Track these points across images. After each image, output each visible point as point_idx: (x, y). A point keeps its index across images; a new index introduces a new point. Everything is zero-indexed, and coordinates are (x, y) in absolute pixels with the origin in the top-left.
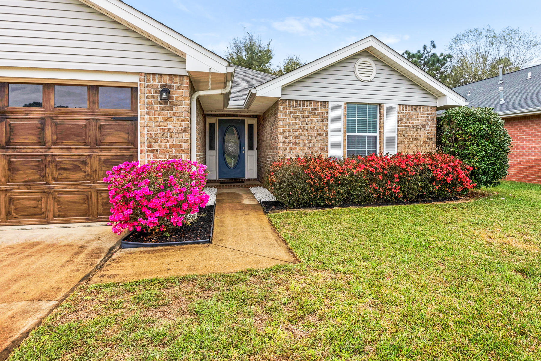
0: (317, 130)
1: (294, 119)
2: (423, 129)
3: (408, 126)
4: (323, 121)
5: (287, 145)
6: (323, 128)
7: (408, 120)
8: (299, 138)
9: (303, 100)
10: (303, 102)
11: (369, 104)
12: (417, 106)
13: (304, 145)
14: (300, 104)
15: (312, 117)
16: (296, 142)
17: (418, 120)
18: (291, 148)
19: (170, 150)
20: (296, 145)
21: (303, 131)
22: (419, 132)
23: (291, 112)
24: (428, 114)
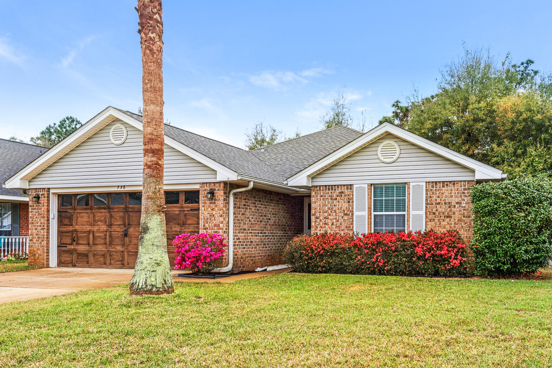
0: (344, 211)
1: (324, 202)
2: (457, 206)
3: (439, 204)
4: (349, 202)
5: (318, 224)
6: (349, 209)
7: (438, 197)
8: (328, 218)
9: (331, 185)
11: (396, 184)
12: (450, 182)
13: (333, 224)
15: (339, 199)
16: (325, 221)
17: (452, 197)
18: (321, 227)
19: (214, 228)
20: (325, 224)
21: (331, 212)
22: (453, 209)
23: (321, 196)
24: (465, 189)
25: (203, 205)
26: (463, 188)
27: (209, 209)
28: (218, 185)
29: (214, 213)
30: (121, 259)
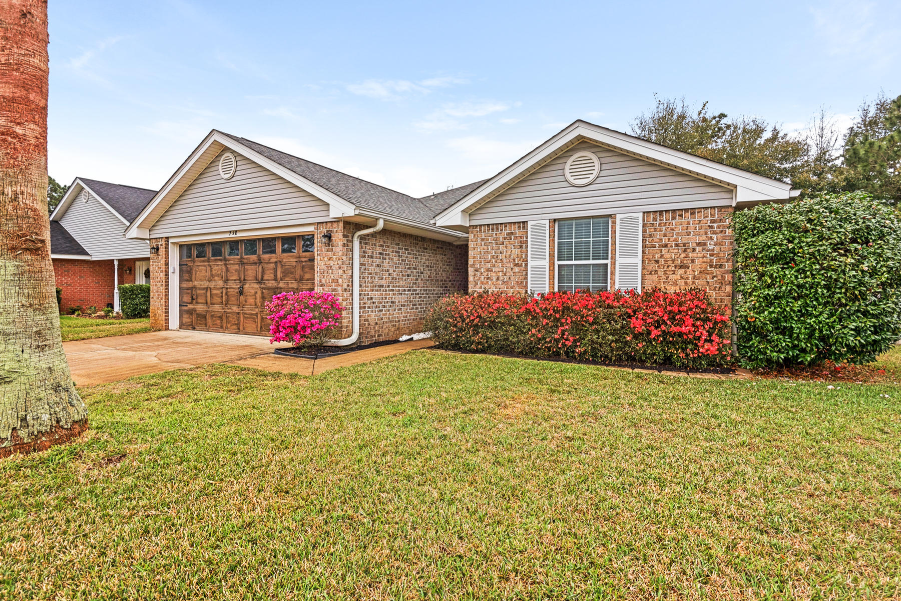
0: (514, 260)
1: (486, 248)
2: (698, 248)
3: (666, 246)
4: (521, 247)
5: (478, 278)
6: (522, 257)
7: (665, 235)
8: (492, 271)
9: (496, 224)
11: (593, 217)
12: (686, 210)
13: (498, 279)
14: (493, 229)
15: (508, 243)
16: (487, 275)
17: (689, 234)
18: (482, 283)
20: (488, 278)
21: (496, 262)
22: (691, 255)
23: (482, 240)
25: (319, 253)
26: (709, 218)
27: (326, 259)
28: (335, 225)
29: (331, 264)
30: (237, 322)
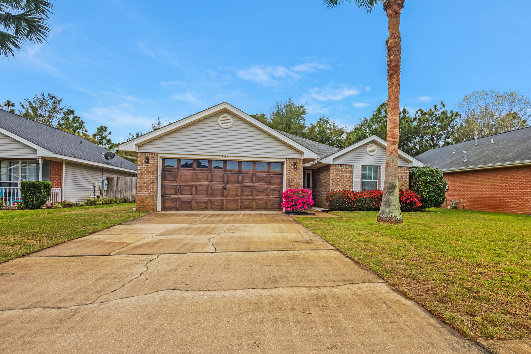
0: (348, 178)
1: (337, 173)
2: (401, 178)
4: (351, 174)
5: (334, 185)
6: (351, 177)
8: (339, 182)
10: (342, 165)
11: (373, 166)
13: (342, 185)
14: (340, 166)
15: (346, 172)
18: (336, 187)
20: (338, 185)
21: (341, 179)
23: (336, 170)
24: (405, 171)
28: (299, 160)
